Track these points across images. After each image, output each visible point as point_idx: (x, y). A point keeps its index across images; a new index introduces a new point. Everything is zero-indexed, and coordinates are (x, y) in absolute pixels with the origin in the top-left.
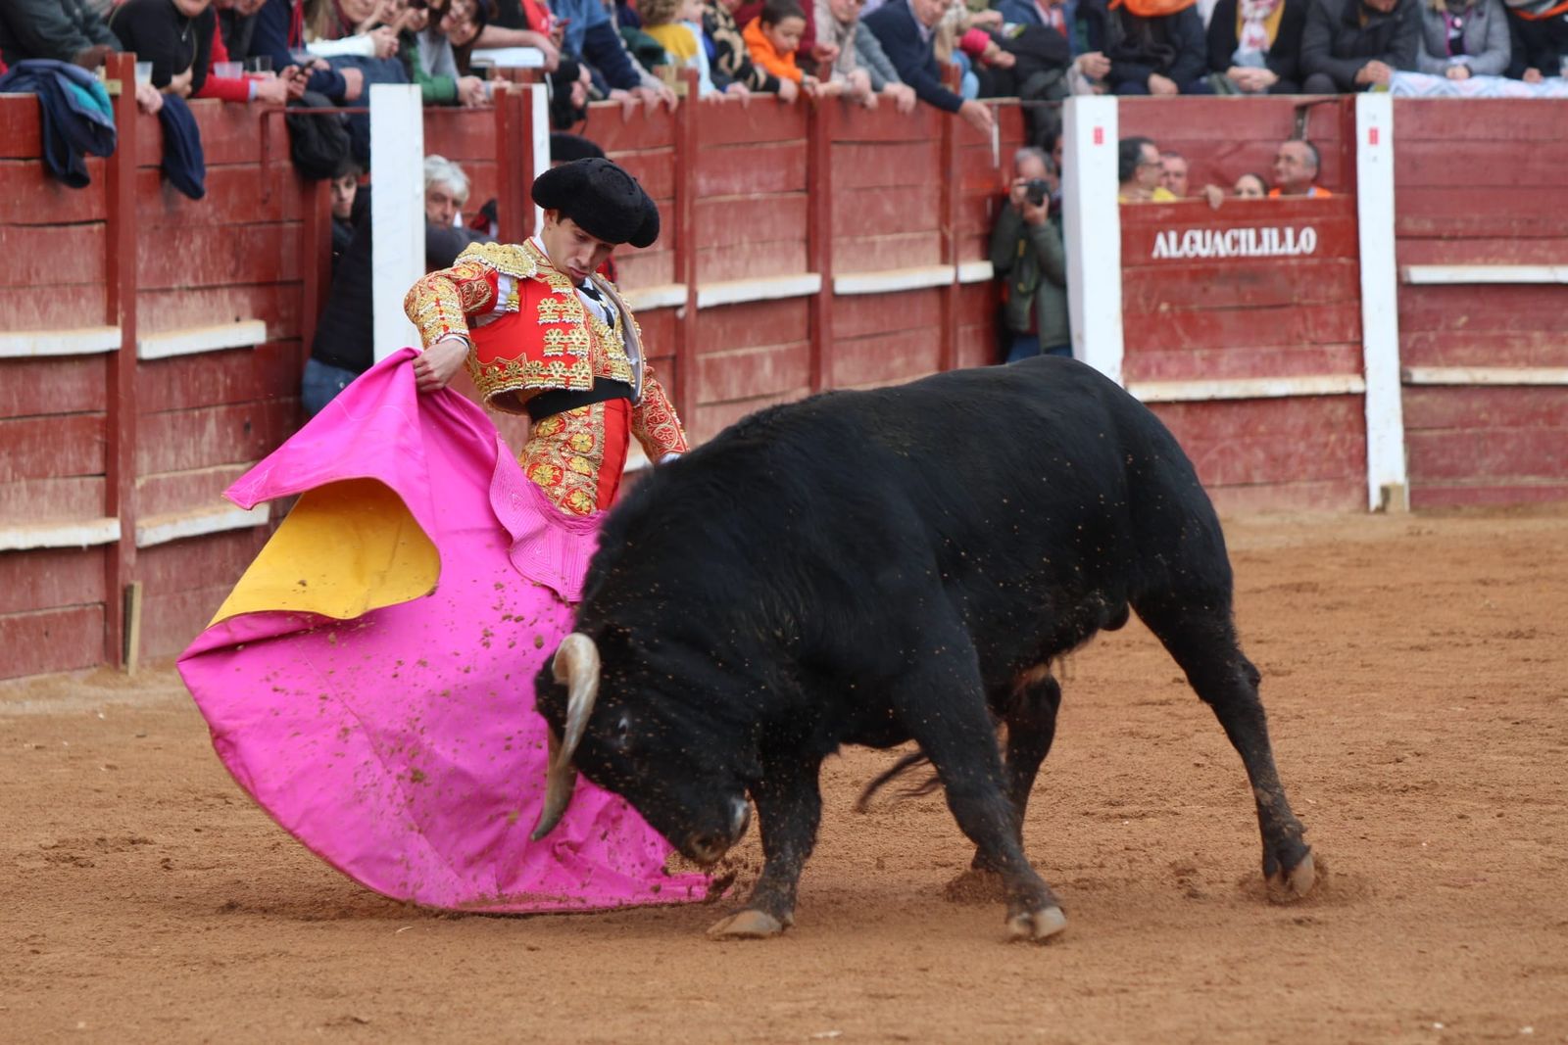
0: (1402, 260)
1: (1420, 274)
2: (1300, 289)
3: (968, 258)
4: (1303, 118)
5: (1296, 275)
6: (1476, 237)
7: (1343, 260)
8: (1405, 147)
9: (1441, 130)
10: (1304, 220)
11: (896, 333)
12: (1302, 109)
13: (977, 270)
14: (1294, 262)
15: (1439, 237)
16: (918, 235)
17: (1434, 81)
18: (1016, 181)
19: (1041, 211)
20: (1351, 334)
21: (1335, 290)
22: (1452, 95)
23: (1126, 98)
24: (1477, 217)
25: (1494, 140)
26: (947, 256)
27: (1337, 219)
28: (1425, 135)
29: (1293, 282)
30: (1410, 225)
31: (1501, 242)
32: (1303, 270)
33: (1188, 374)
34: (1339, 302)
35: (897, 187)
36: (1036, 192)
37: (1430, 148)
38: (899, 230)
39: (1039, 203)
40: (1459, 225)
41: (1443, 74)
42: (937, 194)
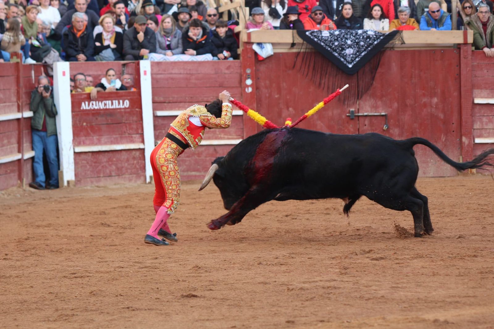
0: (154, 109)
1: (160, 113)
2: (124, 118)
3: (26, 111)
4: (124, 67)
5: (124, 114)
6: (176, 102)
7: (137, 109)
8: (154, 76)
9: (165, 71)
10: (125, 98)
11: (5, 133)
12: (124, 65)
13: (28, 114)
14: (123, 110)
15: (165, 102)
16: (11, 104)
17: (162, 56)
18: (40, 86)
19: (48, 94)
20: (140, 131)
21: (135, 118)
22: (168, 61)
23: (72, 62)
24: (176, 96)
25: (180, 74)
26: (19, 110)
27: (135, 97)
28: (160, 72)
29: (122, 116)
30: (157, 99)
31: (183, 103)
32: (125, 112)
33: (92, 144)
34: (136, 122)
35: (4, 89)
36: (46, 89)
37: (162, 76)
38: (5, 102)
39: (47, 92)
40: (171, 99)
41: (165, 54)
42: (16, 91)
